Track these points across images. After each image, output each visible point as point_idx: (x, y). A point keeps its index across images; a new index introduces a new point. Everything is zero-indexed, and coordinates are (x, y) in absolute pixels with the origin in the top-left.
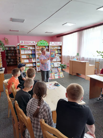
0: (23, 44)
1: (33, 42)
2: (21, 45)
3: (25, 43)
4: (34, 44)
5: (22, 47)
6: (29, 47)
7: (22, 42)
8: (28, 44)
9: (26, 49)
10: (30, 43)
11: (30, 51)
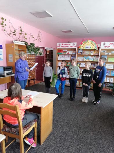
0: (60, 48)
1: (74, 44)
2: (58, 48)
3: (63, 46)
4: (75, 47)
5: (60, 50)
6: (69, 51)
7: (59, 45)
8: (66, 47)
9: (64, 53)
10: (69, 46)
11: (70, 56)
